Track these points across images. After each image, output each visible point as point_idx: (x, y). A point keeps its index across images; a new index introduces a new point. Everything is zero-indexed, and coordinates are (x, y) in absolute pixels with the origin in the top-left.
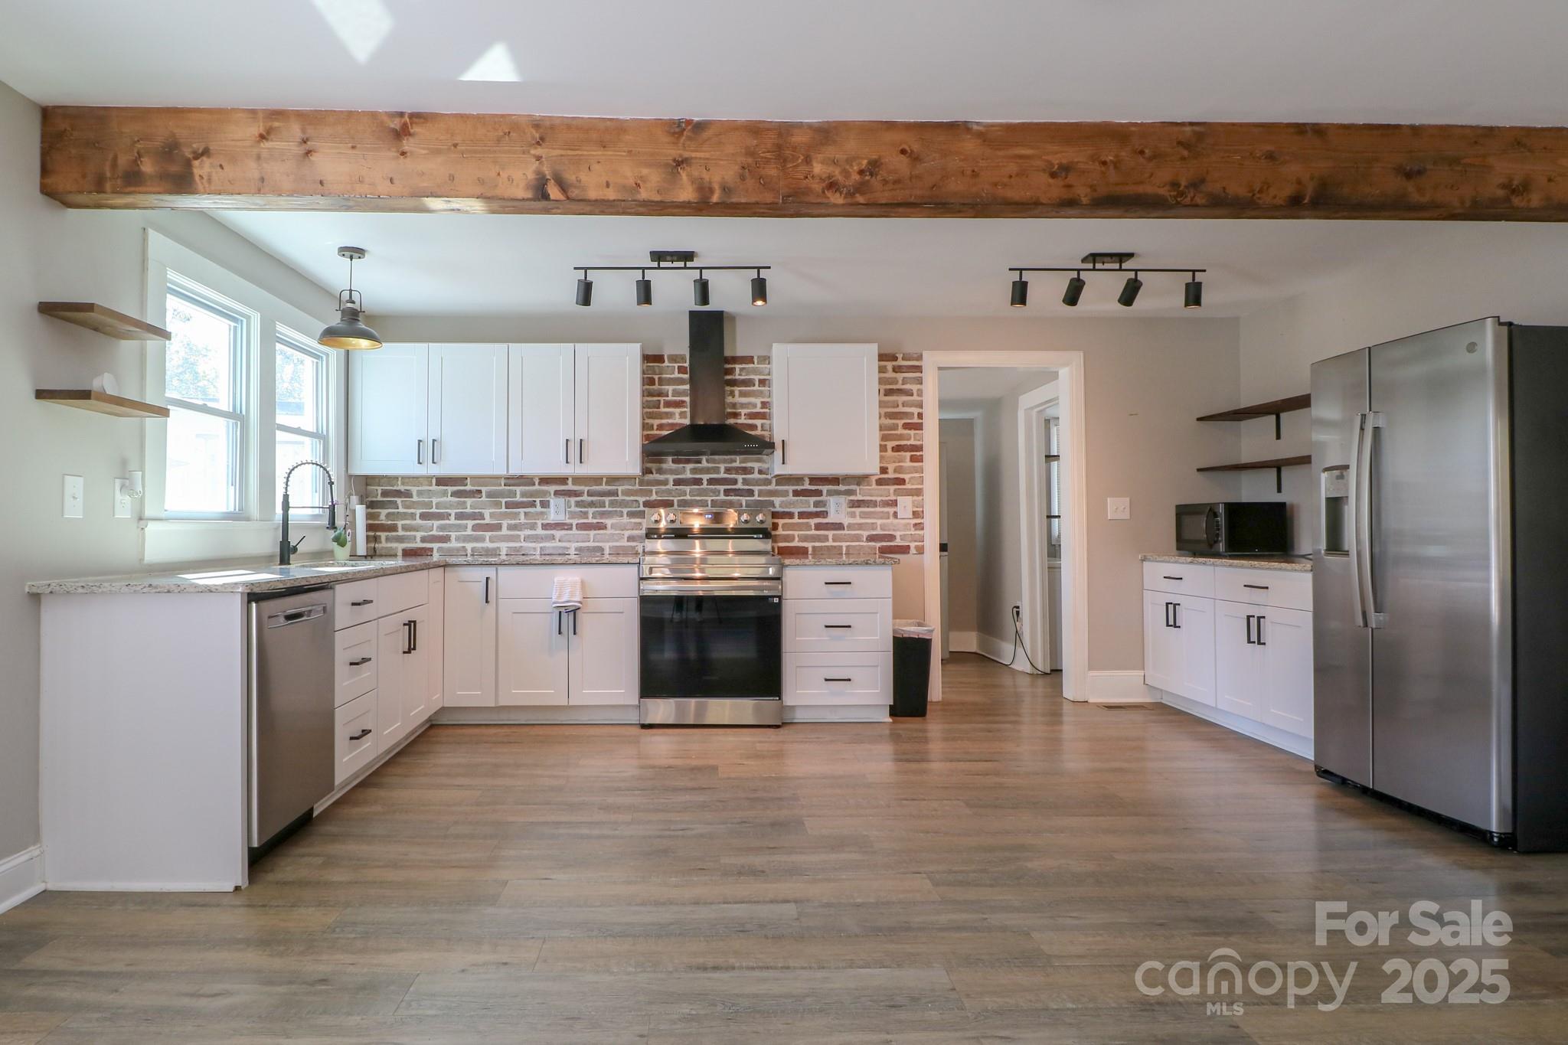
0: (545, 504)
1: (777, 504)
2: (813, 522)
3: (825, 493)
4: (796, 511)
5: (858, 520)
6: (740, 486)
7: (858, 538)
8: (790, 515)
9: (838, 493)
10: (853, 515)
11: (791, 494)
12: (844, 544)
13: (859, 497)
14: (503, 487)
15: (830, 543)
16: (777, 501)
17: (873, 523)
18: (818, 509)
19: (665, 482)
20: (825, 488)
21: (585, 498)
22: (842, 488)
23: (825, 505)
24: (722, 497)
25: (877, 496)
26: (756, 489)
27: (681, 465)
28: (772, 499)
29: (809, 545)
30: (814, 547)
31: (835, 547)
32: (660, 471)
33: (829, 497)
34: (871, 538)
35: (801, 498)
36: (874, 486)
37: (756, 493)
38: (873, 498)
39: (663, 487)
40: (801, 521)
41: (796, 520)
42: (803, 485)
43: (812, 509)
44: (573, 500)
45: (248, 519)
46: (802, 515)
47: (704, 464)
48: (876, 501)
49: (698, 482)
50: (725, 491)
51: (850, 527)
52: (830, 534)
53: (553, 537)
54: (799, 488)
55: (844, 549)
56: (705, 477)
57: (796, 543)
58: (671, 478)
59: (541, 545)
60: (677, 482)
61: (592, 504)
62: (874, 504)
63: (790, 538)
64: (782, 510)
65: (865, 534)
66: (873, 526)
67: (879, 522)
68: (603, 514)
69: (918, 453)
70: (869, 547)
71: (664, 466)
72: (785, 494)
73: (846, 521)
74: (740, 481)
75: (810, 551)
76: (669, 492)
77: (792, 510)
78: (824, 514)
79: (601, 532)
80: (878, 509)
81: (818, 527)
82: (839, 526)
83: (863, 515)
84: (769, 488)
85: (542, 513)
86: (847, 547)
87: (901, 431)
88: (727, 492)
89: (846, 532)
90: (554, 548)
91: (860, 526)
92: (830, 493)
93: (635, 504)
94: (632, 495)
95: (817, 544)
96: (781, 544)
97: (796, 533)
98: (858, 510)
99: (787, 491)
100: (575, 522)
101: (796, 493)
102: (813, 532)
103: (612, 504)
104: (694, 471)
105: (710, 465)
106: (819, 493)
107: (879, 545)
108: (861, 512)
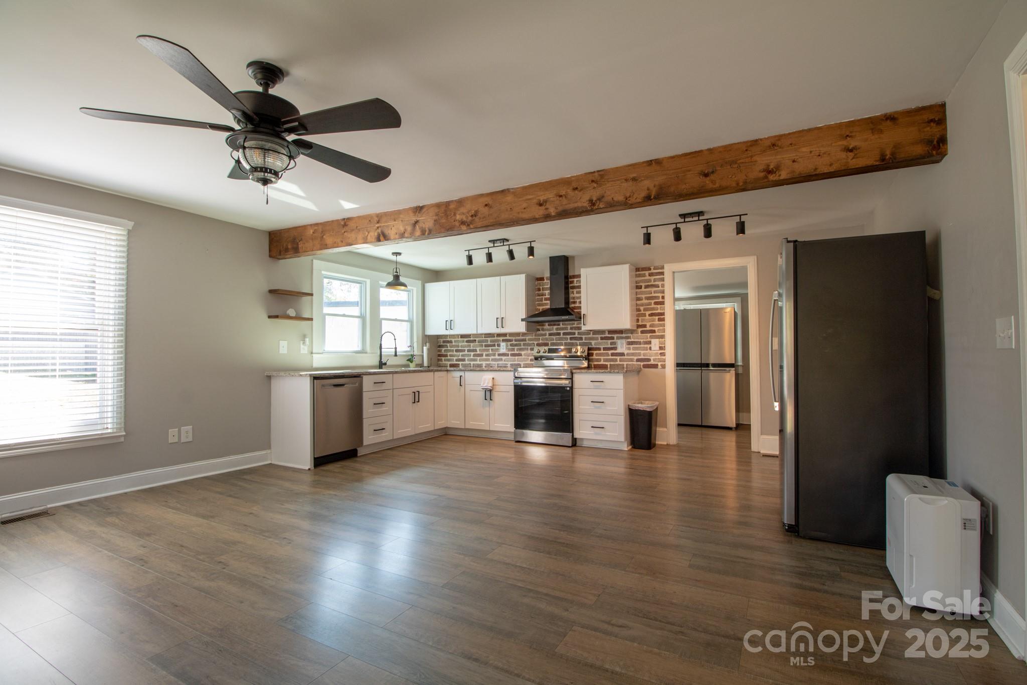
0: (499, 345)
1: (593, 344)
2: (610, 352)
3: (615, 338)
4: (602, 347)
5: (632, 351)
6: (576, 335)
7: (632, 360)
8: (599, 349)
9: (622, 338)
10: (629, 349)
11: (600, 339)
12: (625, 363)
13: (632, 340)
14: (484, 338)
15: (618, 363)
16: (593, 342)
17: (639, 353)
18: (612, 346)
19: (545, 335)
20: (615, 336)
21: (514, 342)
22: (624, 335)
23: (615, 344)
24: (569, 341)
25: (642, 339)
26: (584, 337)
27: (551, 327)
28: (591, 341)
29: (608, 363)
30: (610, 365)
31: (621, 365)
32: (543, 330)
33: (617, 340)
34: (638, 360)
35: (604, 341)
36: (640, 334)
37: (584, 339)
38: (639, 340)
39: (544, 337)
40: (605, 352)
41: (602, 351)
42: (605, 334)
43: (609, 346)
44: (509, 343)
45: (366, 353)
46: (605, 349)
47: (561, 326)
48: (640, 342)
49: (559, 334)
50: (570, 338)
51: (628, 354)
52: (618, 358)
53: (501, 360)
54: (603, 336)
55: (625, 365)
56: (562, 332)
57: (602, 363)
58: (548, 333)
59: (498, 363)
60: (550, 335)
61: (516, 345)
62: (640, 343)
63: (599, 360)
64: (595, 346)
65: (635, 358)
66: (639, 354)
67: (642, 352)
68: (520, 350)
69: (662, 317)
70: (638, 365)
71: (545, 327)
72: (597, 339)
73: (626, 352)
74: (577, 333)
75: (609, 367)
76: (547, 339)
77: (600, 347)
78: (615, 348)
79: (520, 357)
80: (642, 346)
81: (613, 355)
82: (622, 354)
83: (634, 349)
84: (589, 336)
85: (498, 349)
86: (627, 365)
87: (653, 306)
88: (571, 339)
89: (626, 357)
90: (502, 364)
91: (633, 354)
92: (618, 338)
93: (533, 345)
94: (532, 341)
95: (612, 363)
96: (596, 363)
97: (602, 358)
98: (631, 346)
99: (598, 338)
100: (510, 353)
101: (602, 339)
102: (610, 357)
103: (524, 345)
104: (557, 329)
105: (564, 326)
106: (613, 338)
107: (642, 364)
108: (633, 347)
